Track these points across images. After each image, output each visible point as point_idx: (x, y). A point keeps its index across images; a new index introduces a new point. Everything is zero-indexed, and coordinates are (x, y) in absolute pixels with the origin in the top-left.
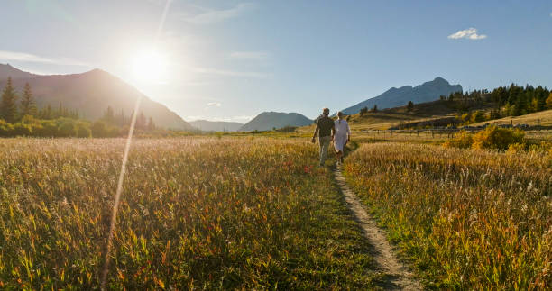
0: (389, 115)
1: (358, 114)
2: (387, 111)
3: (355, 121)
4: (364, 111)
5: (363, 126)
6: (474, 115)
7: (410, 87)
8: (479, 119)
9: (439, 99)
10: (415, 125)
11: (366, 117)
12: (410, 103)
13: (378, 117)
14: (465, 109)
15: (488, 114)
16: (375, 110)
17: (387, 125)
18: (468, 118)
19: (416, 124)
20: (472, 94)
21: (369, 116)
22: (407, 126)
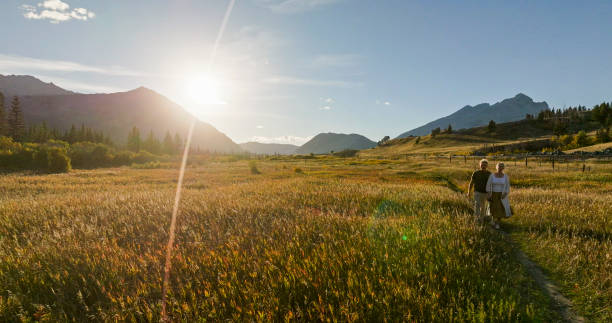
0: (466, 137)
1: (429, 136)
2: (463, 132)
3: (426, 143)
4: (436, 132)
5: (436, 150)
6: (576, 137)
7: (487, 105)
8: (584, 142)
9: (524, 118)
10: (502, 149)
11: (440, 139)
12: (492, 123)
13: (453, 139)
14: (561, 131)
15: (593, 135)
16: (449, 131)
17: (467, 148)
18: (568, 141)
19: (503, 147)
20: (566, 112)
21: (442, 138)
22: (492, 150)
